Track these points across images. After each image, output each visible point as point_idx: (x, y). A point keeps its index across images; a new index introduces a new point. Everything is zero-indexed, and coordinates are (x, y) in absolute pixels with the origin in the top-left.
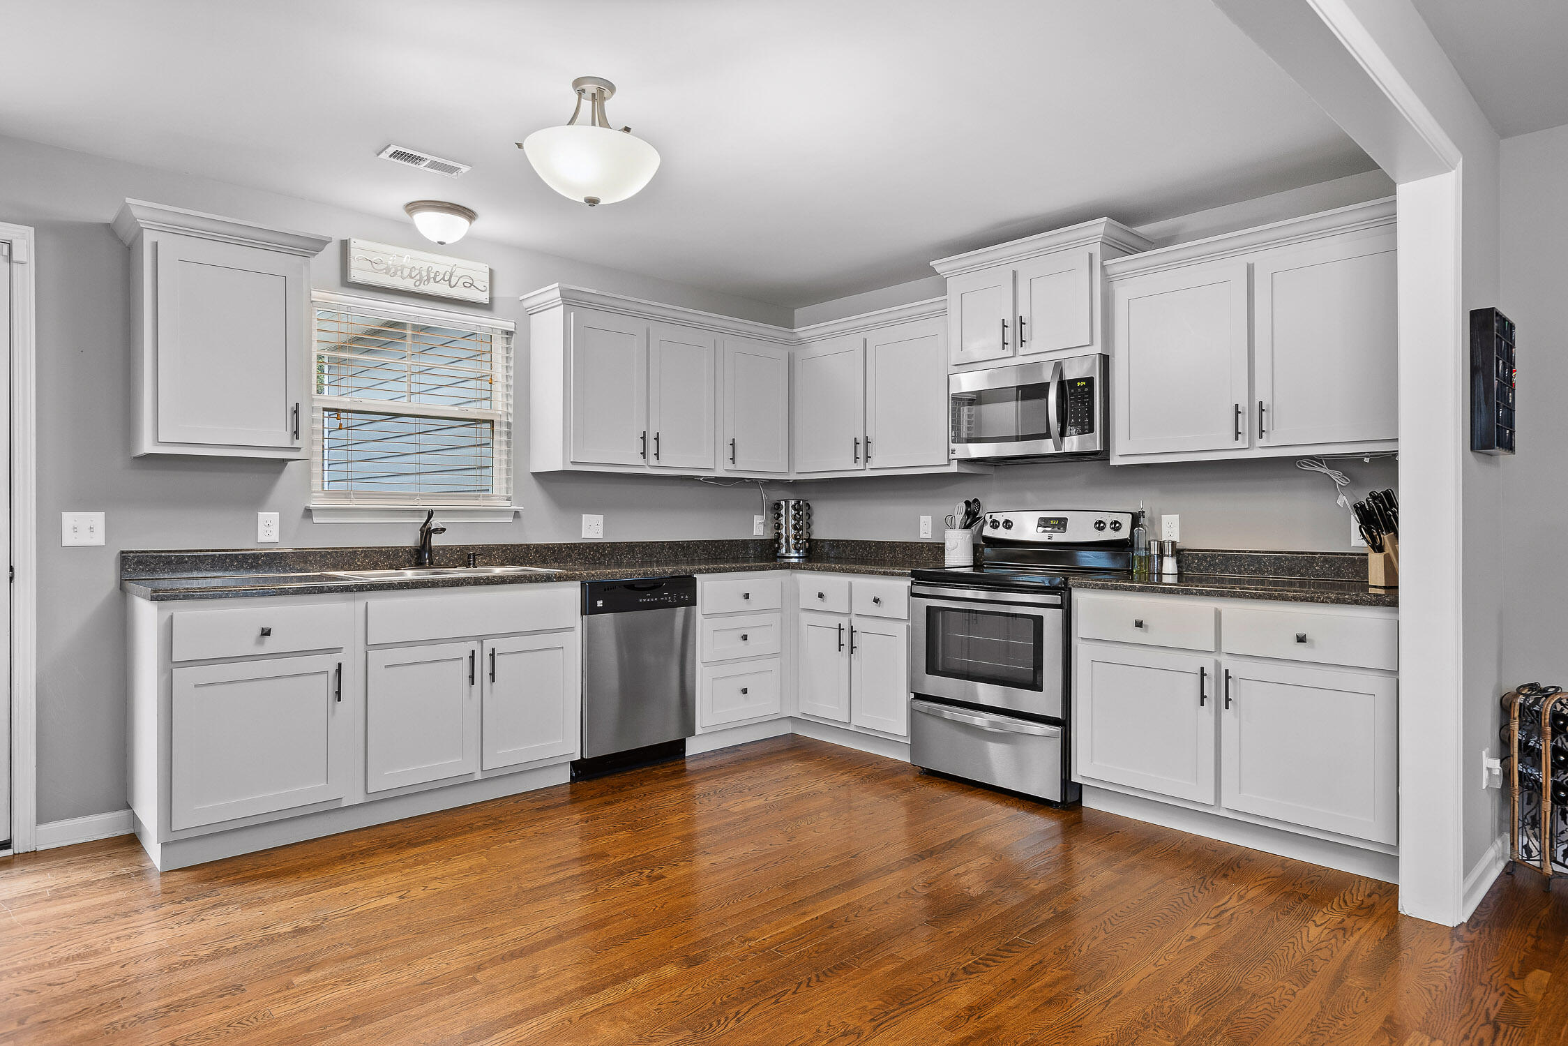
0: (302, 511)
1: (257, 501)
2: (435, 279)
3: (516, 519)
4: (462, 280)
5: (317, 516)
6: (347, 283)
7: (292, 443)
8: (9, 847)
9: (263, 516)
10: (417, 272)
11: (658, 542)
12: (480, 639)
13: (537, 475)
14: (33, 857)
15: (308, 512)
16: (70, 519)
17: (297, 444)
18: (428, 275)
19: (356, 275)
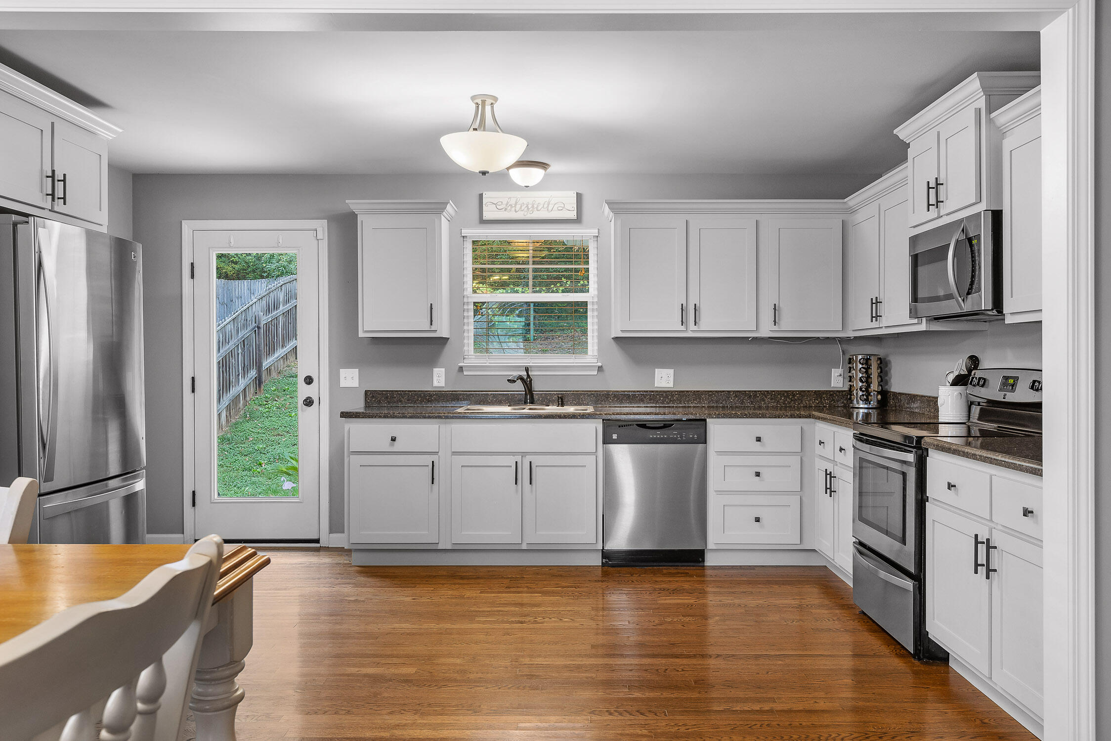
0: (457, 368)
1: (432, 361)
2: (537, 208)
3: (599, 373)
4: (556, 206)
5: (467, 371)
6: (483, 222)
7: (431, 328)
8: (319, 543)
9: (436, 370)
10: (525, 205)
11: (724, 391)
12: (524, 454)
13: (617, 339)
14: (327, 549)
15: (461, 369)
16: (344, 372)
17: (433, 328)
18: (533, 207)
19: (487, 215)
